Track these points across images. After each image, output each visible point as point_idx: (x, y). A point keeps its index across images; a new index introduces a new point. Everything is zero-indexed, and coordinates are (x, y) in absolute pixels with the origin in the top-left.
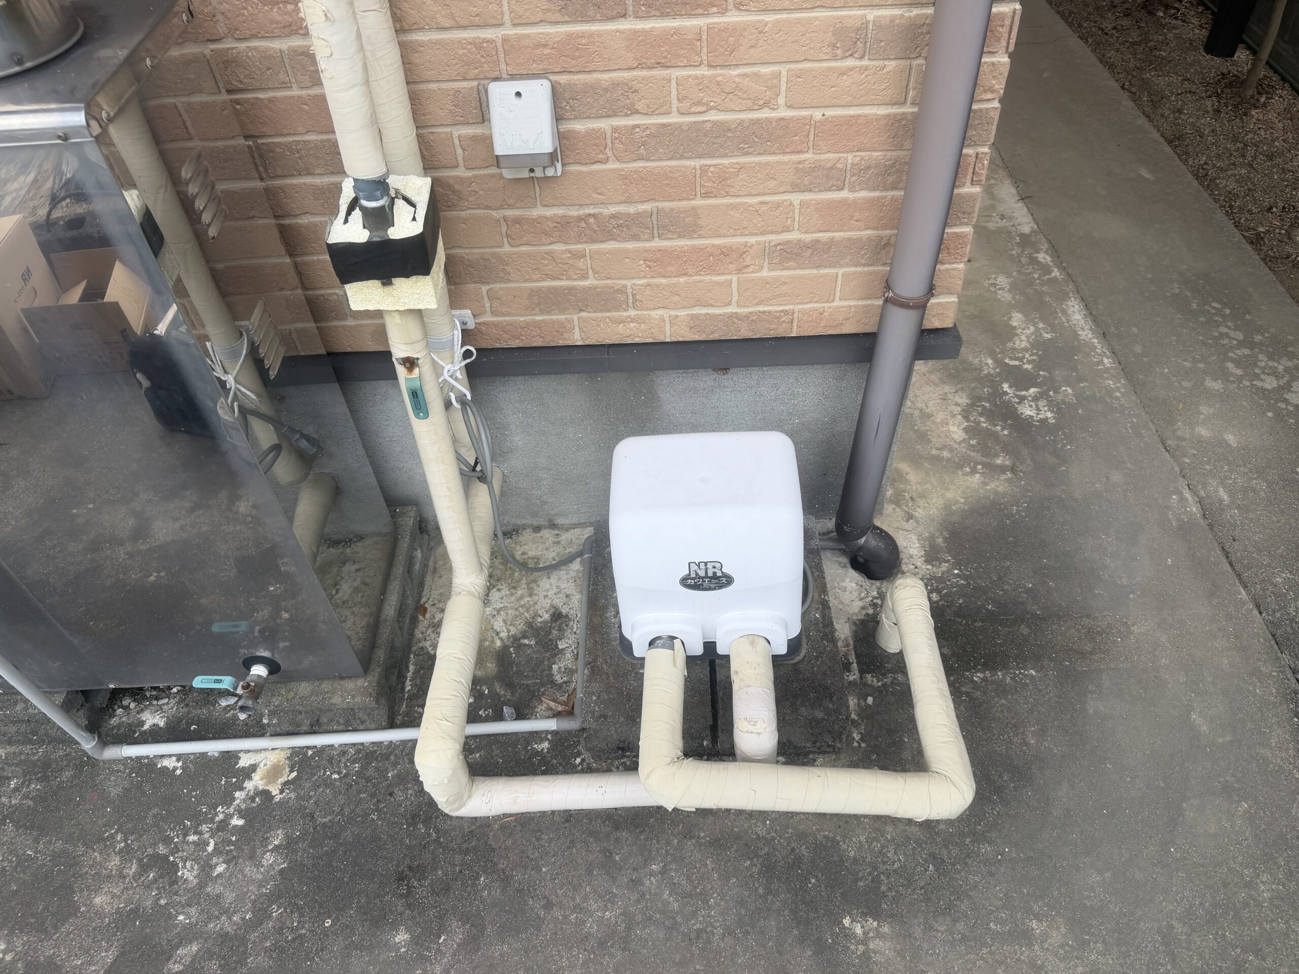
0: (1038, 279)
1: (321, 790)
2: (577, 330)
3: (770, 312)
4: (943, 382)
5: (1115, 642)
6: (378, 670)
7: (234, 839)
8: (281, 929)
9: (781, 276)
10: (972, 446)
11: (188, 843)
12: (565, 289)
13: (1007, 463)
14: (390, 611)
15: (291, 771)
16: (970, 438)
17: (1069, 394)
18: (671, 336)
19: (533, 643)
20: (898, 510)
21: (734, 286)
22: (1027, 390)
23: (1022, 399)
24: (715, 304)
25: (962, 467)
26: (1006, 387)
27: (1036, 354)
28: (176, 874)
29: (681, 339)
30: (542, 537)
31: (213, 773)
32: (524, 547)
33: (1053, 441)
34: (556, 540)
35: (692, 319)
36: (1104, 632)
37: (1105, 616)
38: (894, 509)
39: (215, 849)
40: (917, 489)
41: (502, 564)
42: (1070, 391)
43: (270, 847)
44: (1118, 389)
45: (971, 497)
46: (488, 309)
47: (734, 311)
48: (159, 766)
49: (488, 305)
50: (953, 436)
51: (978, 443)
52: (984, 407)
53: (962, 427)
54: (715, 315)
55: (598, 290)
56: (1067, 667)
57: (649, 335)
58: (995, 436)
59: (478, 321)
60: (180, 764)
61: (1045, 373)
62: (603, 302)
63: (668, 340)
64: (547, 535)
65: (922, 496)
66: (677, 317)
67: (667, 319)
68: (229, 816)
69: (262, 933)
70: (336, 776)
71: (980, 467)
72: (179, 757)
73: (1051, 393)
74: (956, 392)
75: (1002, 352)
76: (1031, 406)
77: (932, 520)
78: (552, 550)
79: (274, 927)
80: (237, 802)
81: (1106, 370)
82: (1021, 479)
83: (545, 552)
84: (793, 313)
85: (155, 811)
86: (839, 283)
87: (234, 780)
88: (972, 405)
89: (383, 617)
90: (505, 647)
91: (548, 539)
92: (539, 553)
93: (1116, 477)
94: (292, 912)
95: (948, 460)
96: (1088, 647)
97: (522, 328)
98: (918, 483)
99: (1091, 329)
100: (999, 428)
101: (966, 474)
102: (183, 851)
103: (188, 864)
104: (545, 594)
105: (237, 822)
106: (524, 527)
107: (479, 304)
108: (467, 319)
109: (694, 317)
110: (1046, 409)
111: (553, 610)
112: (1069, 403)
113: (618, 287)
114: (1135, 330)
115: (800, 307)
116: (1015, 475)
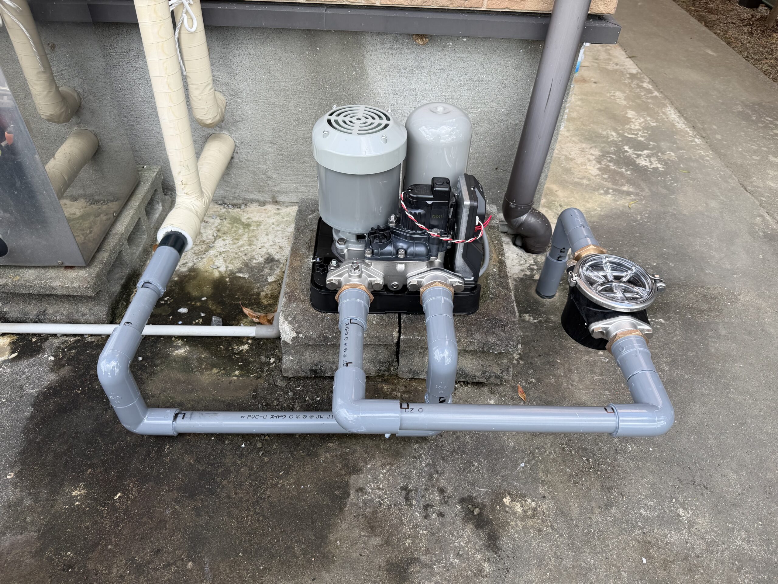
0: (644, 95)
4: (581, 142)
5: (726, 305)
6: (100, 266)
10: (605, 178)
13: (631, 190)
14: (121, 228)
15: (13, 352)
16: (603, 174)
17: (672, 156)
19: (246, 276)
20: (550, 211)
22: (642, 151)
23: (639, 156)
25: (598, 190)
26: (626, 148)
27: (647, 133)
30: (265, 210)
32: (249, 214)
33: (664, 180)
34: (277, 212)
38: (547, 211)
40: (564, 200)
41: (229, 223)
42: (673, 154)
44: (708, 156)
45: (605, 207)
50: (590, 172)
51: (609, 177)
52: (612, 158)
53: (597, 167)
58: (622, 175)
61: (654, 143)
64: (270, 209)
65: (568, 204)
70: (52, 358)
71: (611, 191)
74: (591, 148)
75: (622, 130)
76: (646, 160)
78: (273, 218)
81: (698, 145)
82: (642, 200)
83: (266, 219)
88: (603, 156)
89: (114, 230)
90: (222, 278)
91: (270, 211)
92: (261, 219)
93: (713, 204)
95: (587, 185)
96: (705, 307)
98: (564, 197)
99: (684, 123)
100: (623, 170)
101: (601, 194)
104: (262, 245)
106: (252, 201)
110: (657, 162)
111: (268, 256)
112: (673, 161)
114: (715, 127)
116: (637, 197)
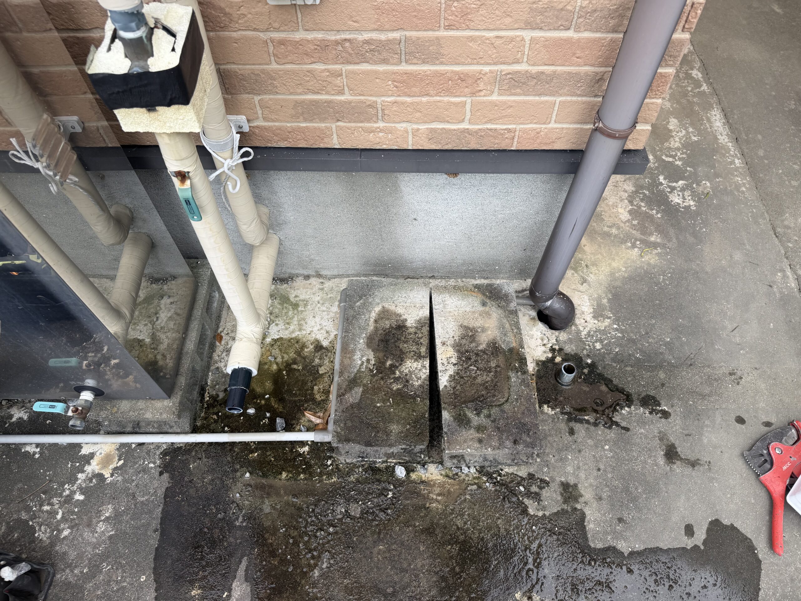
0: (691, 91)
1: (141, 475)
2: (335, 136)
3: (496, 130)
5: (727, 387)
6: (180, 393)
7: (76, 510)
8: (109, 581)
9: (509, 101)
10: (634, 225)
11: (43, 512)
12: (325, 102)
13: (658, 240)
14: (191, 345)
15: (119, 460)
16: (633, 219)
17: (707, 187)
18: (413, 145)
19: (300, 368)
20: (576, 275)
21: (468, 107)
22: (677, 182)
23: (673, 189)
24: (451, 121)
25: (626, 242)
26: (661, 178)
27: (686, 153)
28: (34, 535)
29: (421, 148)
30: (310, 284)
31: (62, 458)
32: (296, 291)
33: (693, 224)
34: (321, 287)
35: (431, 132)
36: (720, 379)
37: (721, 367)
38: (573, 274)
39: (62, 517)
40: (591, 258)
41: (280, 304)
42: (708, 184)
43: (103, 518)
44: (744, 185)
45: (630, 266)
46: (260, 116)
47: (467, 127)
48: (23, 450)
49: (260, 112)
50: (621, 216)
51: (638, 223)
52: (645, 194)
53: (628, 209)
54: (450, 130)
55: (353, 104)
56: (691, 405)
57: (395, 144)
58: (651, 218)
59: (252, 125)
60: (38, 449)
61: (691, 169)
62: (356, 115)
63: (410, 148)
64: (315, 283)
65: (594, 264)
66: (418, 130)
67: (410, 131)
68: (73, 493)
69: (95, 584)
70: (152, 465)
71: (638, 243)
72: (38, 445)
73: (694, 185)
74: (625, 181)
75: (661, 150)
76: (679, 195)
77: (601, 284)
78: (317, 294)
79: (103, 580)
80: (79, 481)
81: (737, 169)
82: (667, 254)
83: (312, 296)
84: (515, 131)
85: (20, 485)
86: (556, 108)
87: (78, 464)
88: (636, 192)
89: (185, 350)
90: (280, 371)
91: (315, 286)
92: (307, 297)
93: (738, 256)
94: (117, 569)
95: (615, 236)
96: (707, 390)
97: (289, 132)
98: (592, 254)
99: (727, 135)
100: (654, 212)
101: (628, 248)
102: (39, 518)
103: (43, 528)
104: (311, 329)
105: (79, 497)
106: (297, 276)
107: (252, 111)
108: (242, 124)
109: (432, 130)
110: (690, 198)
111: (317, 343)
112: (707, 194)
113: (369, 103)
114: (760, 137)
115: (522, 126)
116: (664, 251)
